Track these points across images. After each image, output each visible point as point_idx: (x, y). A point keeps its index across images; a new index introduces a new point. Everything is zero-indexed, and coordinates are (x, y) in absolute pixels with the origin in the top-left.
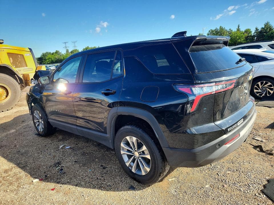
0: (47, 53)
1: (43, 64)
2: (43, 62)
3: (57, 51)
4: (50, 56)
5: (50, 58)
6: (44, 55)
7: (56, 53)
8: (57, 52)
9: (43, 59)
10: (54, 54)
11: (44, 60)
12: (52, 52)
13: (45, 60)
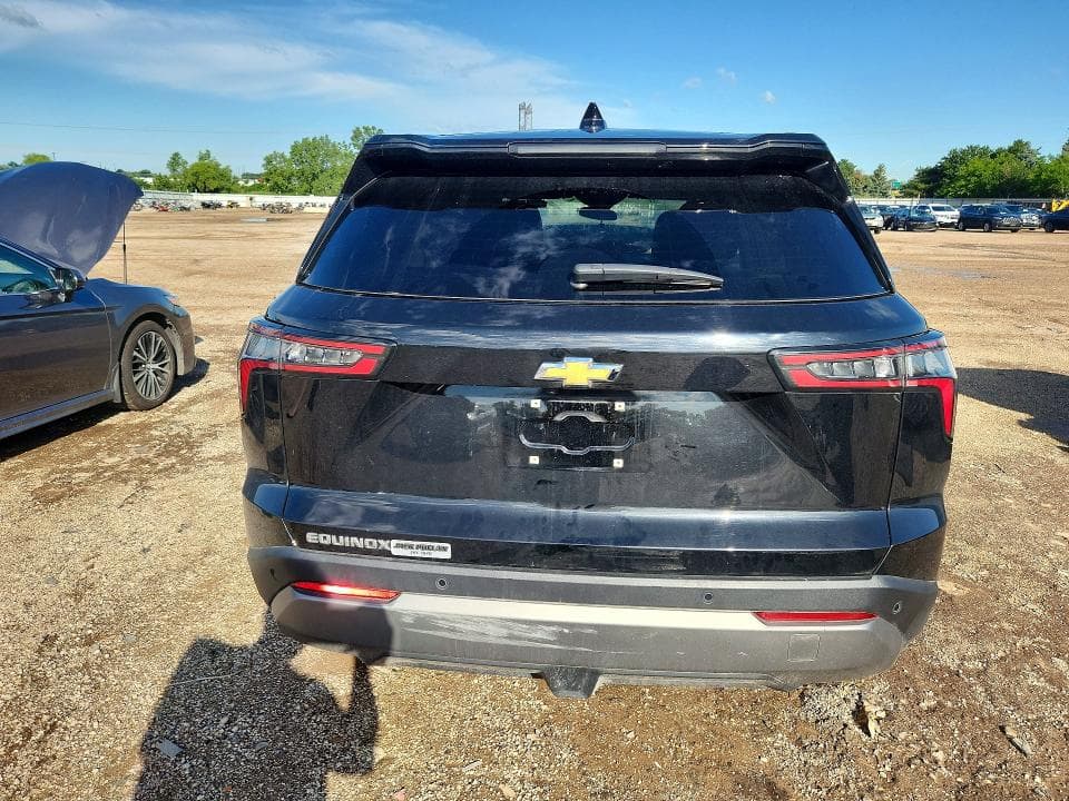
0: (972, 150)
1: (938, 197)
2: (940, 186)
3: (1019, 143)
4: (977, 164)
5: (973, 174)
6: (955, 159)
7: (1011, 150)
8: (1018, 149)
9: (945, 176)
10: (1001, 157)
11: (950, 179)
12: (994, 148)
13: (953, 179)
